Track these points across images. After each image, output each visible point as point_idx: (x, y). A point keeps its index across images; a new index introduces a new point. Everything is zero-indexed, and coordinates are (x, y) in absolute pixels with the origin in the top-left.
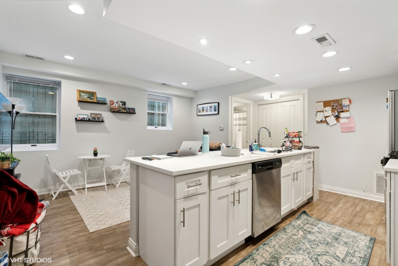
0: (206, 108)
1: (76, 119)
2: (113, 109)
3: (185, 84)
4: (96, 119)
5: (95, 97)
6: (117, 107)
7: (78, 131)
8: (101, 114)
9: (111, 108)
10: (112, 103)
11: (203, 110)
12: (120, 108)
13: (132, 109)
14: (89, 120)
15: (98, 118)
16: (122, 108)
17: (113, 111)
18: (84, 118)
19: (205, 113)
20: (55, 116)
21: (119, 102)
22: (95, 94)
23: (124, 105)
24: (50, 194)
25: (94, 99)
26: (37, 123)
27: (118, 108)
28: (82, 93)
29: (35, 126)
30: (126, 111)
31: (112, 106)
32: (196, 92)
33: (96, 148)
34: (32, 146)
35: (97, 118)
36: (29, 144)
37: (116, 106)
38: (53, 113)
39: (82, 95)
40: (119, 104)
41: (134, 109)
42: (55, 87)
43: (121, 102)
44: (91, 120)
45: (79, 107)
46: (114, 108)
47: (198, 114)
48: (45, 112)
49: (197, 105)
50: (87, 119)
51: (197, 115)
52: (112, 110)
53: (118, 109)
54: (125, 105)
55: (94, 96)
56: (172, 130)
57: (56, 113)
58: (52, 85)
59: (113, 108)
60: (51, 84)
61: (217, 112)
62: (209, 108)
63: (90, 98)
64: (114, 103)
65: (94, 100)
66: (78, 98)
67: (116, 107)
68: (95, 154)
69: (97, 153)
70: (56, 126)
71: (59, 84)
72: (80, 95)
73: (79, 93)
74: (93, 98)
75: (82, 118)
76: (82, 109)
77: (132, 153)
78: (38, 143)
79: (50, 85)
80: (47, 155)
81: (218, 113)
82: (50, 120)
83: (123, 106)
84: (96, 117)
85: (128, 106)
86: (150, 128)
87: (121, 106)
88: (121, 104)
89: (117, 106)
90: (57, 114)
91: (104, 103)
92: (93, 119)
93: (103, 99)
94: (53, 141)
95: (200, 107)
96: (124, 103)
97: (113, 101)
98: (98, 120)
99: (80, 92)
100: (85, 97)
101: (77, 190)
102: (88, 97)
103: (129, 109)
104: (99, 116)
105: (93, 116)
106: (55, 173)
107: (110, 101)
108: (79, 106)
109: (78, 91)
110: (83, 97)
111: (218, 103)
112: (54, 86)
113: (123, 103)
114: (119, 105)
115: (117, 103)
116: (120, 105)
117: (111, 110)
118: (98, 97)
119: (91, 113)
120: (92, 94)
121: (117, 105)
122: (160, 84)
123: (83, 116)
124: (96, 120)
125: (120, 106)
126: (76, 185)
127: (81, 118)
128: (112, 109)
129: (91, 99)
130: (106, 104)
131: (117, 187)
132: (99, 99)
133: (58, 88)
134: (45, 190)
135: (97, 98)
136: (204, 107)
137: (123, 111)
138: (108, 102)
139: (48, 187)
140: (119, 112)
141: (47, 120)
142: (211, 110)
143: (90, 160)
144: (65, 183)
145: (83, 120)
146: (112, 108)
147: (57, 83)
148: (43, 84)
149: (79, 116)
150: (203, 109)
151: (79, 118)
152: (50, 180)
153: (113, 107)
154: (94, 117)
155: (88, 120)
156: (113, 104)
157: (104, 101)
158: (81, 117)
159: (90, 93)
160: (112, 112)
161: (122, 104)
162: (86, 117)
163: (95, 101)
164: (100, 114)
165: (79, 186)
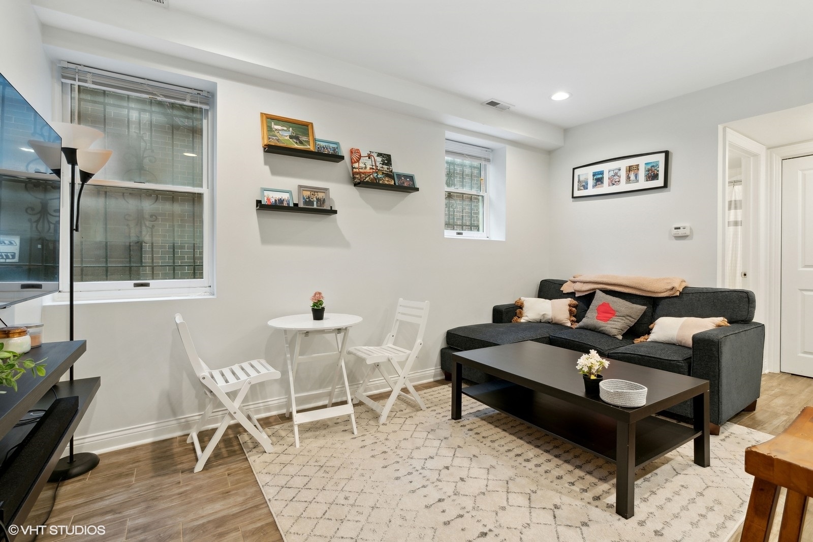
0: (612, 173)
1: (259, 202)
2: (359, 173)
3: (560, 96)
4: (315, 203)
5: (311, 138)
6: (371, 168)
7: (266, 238)
8: (327, 189)
9: (355, 170)
10: (356, 155)
11: (599, 180)
12: (377, 172)
13: (406, 176)
14: (296, 208)
15: (318, 200)
16: (383, 173)
17: (360, 182)
18: (281, 201)
19: (605, 188)
20: (200, 196)
21: (375, 155)
22: (310, 127)
23: (386, 164)
24: (189, 441)
25: (308, 142)
26: (151, 216)
27: (371, 171)
28: (275, 124)
29: (146, 226)
30: (392, 183)
31: (356, 165)
32: (566, 131)
33: (320, 293)
34: (136, 285)
35: (317, 203)
36: (130, 280)
37: (365, 165)
38: (194, 185)
39: (276, 130)
40: (373, 159)
41: (411, 178)
42: (198, 105)
43: (379, 155)
44: (301, 205)
45: (267, 168)
46: (363, 173)
47: (577, 194)
48: (173, 184)
49: (574, 169)
50: (288, 204)
51: (573, 197)
52: (357, 176)
53: (372, 176)
54: (391, 164)
55: (307, 135)
56: (504, 240)
57: (201, 186)
58: (191, 101)
59: (361, 170)
60: (188, 97)
61: (660, 182)
62: (623, 174)
63: (297, 138)
64: (360, 156)
65: (309, 147)
66: (263, 138)
67: (368, 170)
68: (318, 314)
69: (323, 309)
70: (202, 222)
71: (208, 97)
72: (270, 129)
73: (267, 122)
74: (304, 138)
75: (276, 200)
76: (274, 172)
77: (422, 309)
78: (153, 279)
79: (185, 100)
80: (179, 319)
81: (666, 185)
82: (185, 208)
83: (385, 167)
84: (315, 199)
85: (398, 167)
86: (450, 234)
87: (379, 166)
88: (379, 159)
89: (369, 167)
90: (204, 190)
91: (335, 157)
92: (306, 203)
93: (332, 145)
94: (196, 271)
95: (587, 174)
96: (387, 159)
97: (358, 151)
98: (320, 206)
99: (270, 119)
100: (284, 136)
101: (266, 423)
102: (291, 137)
103: (399, 176)
104: (321, 195)
105: (307, 194)
106: (203, 381)
107: (351, 152)
108: (266, 163)
109: (264, 117)
110: (277, 134)
111: (667, 153)
112: (196, 102)
113: (383, 157)
114: (373, 163)
115: (369, 158)
116: (378, 164)
117: (354, 178)
118: (317, 136)
119: (300, 187)
120: (303, 128)
121: (369, 164)
122: (482, 104)
123: (278, 196)
124: (315, 206)
125: (377, 166)
126: (261, 405)
127: (274, 201)
128: (357, 173)
129: (301, 143)
130: (342, 158)
131: (383, 419)
132: (322, 144)
133: (207, 111)
134: (173, 423)
135: (315, 140)
136: (602, 173)
137: (387, 181)
138: (344, 151)
139: (183, 414)
140: (374, 185)
141: (177, 208)
142: (632, 177)
143: (307, 333)
144: (235, 413)
145: (278, 207)
146: (357, 170)
147: (205, 94)
148: (166, 96)
149: (266, 193)
150: (600, 176)
151: (268, 199)
152: (189, 395)
153: (358, 168)
154: (309, 197)
155: (292, 205)
156: (360, 159)
157: (334, 149)
158: (274, 197)
159: (294, 125)
160: (356, 185)
161: (383, 161)
162: (285, 196)
163: (311, 147)
164: (325, 190)
165: (268, 409)
